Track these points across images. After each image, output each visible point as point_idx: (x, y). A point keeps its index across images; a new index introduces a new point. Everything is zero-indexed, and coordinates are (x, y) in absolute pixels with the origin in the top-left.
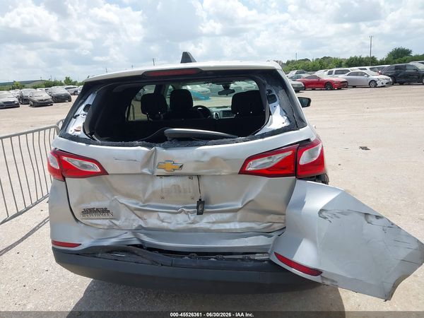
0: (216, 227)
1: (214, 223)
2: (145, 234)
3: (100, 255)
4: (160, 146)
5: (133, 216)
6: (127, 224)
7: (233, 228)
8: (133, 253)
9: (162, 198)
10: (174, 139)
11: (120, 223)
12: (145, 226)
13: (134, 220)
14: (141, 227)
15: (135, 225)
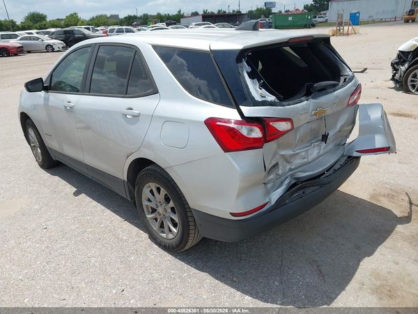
5: (286, 163)
6: (284, 170)
8: (306, 187)
10: (316, 91)
11: (280, 172)
12: (293, 167)
13: (286, 166)
14: (291, 170)
15: (287, 170)
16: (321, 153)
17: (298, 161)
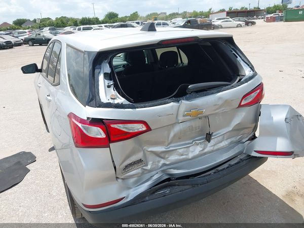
0: (216, 147)
1: (214, 145)
2: (174, 168)
3: (147, 198)
4: (183, 100)
5: (158, 159)
6: (154, 166)
7: (224, 144)
8: (175, 185)
9: (179, 138)
10: (192, 92)
11: (149, 167)
12: (168, 163)
13: (159, 162)
14: (164, 165)
15: (160, 165)
16: (206, 150)
17: (173, 158)
